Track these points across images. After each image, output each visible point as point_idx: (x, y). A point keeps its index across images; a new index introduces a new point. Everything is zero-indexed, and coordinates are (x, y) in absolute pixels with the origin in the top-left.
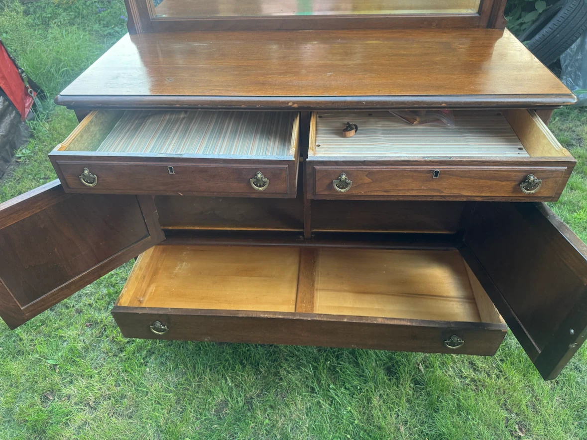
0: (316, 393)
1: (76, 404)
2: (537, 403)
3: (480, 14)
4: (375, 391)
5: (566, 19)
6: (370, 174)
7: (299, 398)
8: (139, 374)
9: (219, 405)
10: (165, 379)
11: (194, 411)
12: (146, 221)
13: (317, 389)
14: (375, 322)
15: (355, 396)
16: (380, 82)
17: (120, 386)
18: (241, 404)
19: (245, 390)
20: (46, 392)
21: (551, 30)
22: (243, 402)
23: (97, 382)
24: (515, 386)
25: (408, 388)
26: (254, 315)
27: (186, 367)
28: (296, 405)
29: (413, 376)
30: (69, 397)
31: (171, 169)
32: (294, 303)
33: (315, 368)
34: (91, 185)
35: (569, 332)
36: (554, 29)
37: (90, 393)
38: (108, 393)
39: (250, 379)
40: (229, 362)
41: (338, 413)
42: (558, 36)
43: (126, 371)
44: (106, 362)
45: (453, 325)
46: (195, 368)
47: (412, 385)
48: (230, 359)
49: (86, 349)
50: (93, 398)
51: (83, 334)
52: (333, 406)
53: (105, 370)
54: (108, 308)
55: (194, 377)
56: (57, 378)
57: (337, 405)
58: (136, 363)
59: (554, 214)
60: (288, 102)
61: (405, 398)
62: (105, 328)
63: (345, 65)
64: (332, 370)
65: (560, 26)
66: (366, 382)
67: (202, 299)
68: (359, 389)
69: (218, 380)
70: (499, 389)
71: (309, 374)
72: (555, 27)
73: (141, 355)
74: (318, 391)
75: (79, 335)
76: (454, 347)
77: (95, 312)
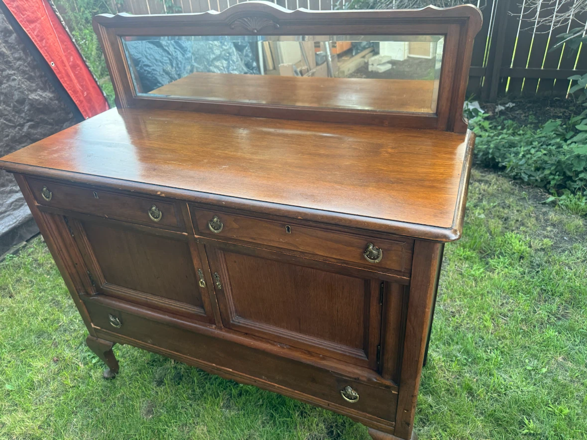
3: (437, 115)
6: (236, 220)
75: (43, 368)
76: (351, 401)
77: (67, 349)
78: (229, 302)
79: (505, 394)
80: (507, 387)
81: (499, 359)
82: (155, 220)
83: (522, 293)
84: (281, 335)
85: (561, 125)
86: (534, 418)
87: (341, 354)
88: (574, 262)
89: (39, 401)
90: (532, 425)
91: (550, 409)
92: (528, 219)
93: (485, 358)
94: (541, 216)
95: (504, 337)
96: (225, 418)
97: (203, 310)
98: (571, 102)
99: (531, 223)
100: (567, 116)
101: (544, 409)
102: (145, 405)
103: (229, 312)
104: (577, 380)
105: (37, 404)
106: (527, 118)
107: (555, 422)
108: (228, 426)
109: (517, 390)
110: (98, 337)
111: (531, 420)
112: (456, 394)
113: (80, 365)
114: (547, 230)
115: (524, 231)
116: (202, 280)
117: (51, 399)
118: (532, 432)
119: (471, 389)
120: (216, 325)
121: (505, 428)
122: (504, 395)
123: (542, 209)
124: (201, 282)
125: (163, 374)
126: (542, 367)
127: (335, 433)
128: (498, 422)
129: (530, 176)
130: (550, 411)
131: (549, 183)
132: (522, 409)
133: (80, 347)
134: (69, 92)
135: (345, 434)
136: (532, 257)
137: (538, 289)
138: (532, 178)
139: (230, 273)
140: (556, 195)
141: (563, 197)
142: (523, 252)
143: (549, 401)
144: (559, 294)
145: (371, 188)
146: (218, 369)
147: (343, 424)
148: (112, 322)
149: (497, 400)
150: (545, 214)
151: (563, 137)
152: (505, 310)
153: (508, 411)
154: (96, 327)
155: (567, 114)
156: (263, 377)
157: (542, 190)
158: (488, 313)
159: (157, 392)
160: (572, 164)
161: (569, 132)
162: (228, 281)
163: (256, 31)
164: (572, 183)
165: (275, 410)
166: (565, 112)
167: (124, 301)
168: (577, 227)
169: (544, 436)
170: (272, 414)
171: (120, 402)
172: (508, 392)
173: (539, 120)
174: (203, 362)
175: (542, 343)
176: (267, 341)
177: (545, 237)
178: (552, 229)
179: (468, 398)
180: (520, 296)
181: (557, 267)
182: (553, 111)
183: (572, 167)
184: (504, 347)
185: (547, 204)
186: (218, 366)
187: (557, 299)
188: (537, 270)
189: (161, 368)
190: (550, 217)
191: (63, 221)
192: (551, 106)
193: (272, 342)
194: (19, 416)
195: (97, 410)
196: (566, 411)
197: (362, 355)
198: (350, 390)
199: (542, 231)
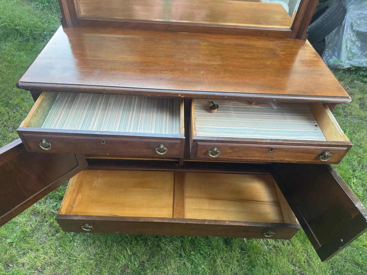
0: (183, 257)
1: (28, 269)
2: (310, 260)
3: (292, 30)
4: (218, 255)
5: (331, 14)
6: (232, 148)
7: (172, 261)
8: (70, 248)
9: (123, 267)
10: (87, 251)
11: (107, 271)
12: (76, 157)
13: (183, 255)
14: (225, 224)
15: (206, 259)
16: (235, 81)
17: (57, 256)
18: (137, 266)
19: (139, 257)
20: (7, 262)
21: (322, 21)
22: (138, 265)
23: (42, 254)
24: (298, 250)
25: (237, 253)
26: (150, 221)
27: (101, 242)
28: (171, 266)
29: (240, 245)
30: (23, 265)
31: (103, 141)
32: (172, 207)
33: (182, 242)
34: (47, 149)
35: (340, 240)
36: (324, 20)
37: (38, 262)
38: (50, 261)
39: (142, 250)
40: (128, 238)
41: (196, 270)
42: (326, 24)
43: (61, 246)
44: (47, 240)
45: (269, 225)
46: (106, 242)
47: (239, 251)
48: (128, 236)
49: (33, 231)
50: (40, 265)
51: (30, 220)
52: (193, 265)
53: (47, 246)
54: (46, 202)
55: (106, 249)
56: (14, 252)
57: (195, 264)
58: (67, 240)
59: (336, 171)
60: (178, 94)
61: (236, 259)
62: (45, 216)
63: (211, 65)
64: (192, 242)
65: (327, 19)
66: (212, 249)
67: (113, 205)
68: (209, 254)
69: (122, 251)
70: (289, 252)
71: (178, 245)
72: (324, 19)
73: (70, 235)
74: (184, 256)
75: (27, 221)
76: (269, 236)
89: (41, 241)
113: (55, 212)
117: (50, 238)
194: (32, 255)
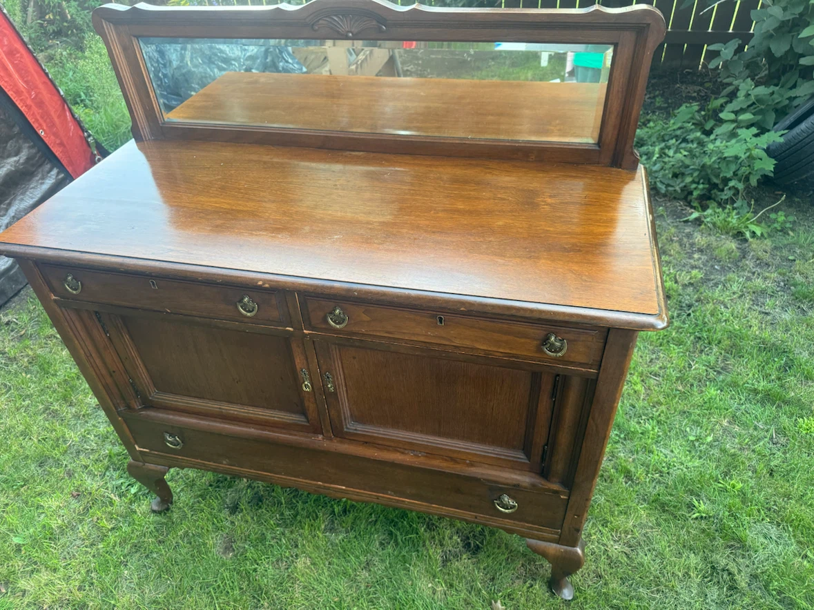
3: (599, 147)
6: (367, 311)
30: (24, 592)
44: (79, 553)
49: (62, 529)
51: (66, 507)
54: (105, 474)
75: (60, 507)
76: (507, 511)
77: (88, 477)
78: (343, 408)
79: (668, 473)
80: (670, 464)
81: (656, 431)
82: (249, 314)
83: (674, 344)
84: (415, 441)
85: (698, 111)
86: (704, 499)
87: (494, 457)
88: (730, 298)
89: (68, 553)
90: (702, 507)
91: (720, 485)
92: (670, 245)
93: (640, 432)
94: (685, 240)
95: (659, 403)
96: (331, 544)
97: (303, 417)
98: (706, 75)
99: (674, 250)
100: (703, 96)
101: (714, 486)
102: (219, 542)
103: (343, 419)
104: (747, 446)
105: (65, 558)
106: (653, 100)
107: (729, 501)
108: (337, 554)
109: (682, 467)
110: (145, 462)
111: (701, 502)
112: (612, 480)
113: (114, 498)
114: (693, 258)
115: (666, 262)
116: (306, 383)
117: (85, 549)
118: (704, 515)
119: (629, 472)
120: (323, 434)
121: (673, 514)
122: (667, 475)
123: (685, 229)
124: (305, 385)
125: (237, 497)
126: (706, 436)
127: (472, 545)
128: (663, 507)
129: (668, 185)
130: (721, 487)
131: (691, 193)
132: (689, 489)
133: (108, 474)
134: (10, 93)
135: (486, 545)
136: (680, 295)
137: (692, 338)
138: (670, 189)
139: (346, 371)
140: (700, 209)
141: (709, 211)
142: (669, 290)
143: (719, 476)
144: (716, 342)
145: (543, 261)
146: (325, 488)
147: (482, 533)
148: (169, 442)
149: (659, 482)
150: (689, 236)
151: (702, 128)
152: (655, 368)
153: (674, 493)
154: (142, 449)
155: (703, 94)
156: (389, 492)
157: (682, 203)
158: (636, 374)
159: (232, 523)
160: (719, 168)
161: (708, 120)
162: (343, 381)
163: (350, 35)
164: (719, 193)
165: (394, 526)
166: (700, 90)
167: (186, 414)
168: (730, 252)
169: (717, 519)
170: (391, 531)
171: (185, 541)
172: (671, 471)
173: (668, 103)
174: (304, 481)
175: (702, 406)
176: (396, 450)
177: (694, 267)
178: (700, 256)
179: (626, 483)
180: (672, 349)
181: (710, 306)
182: (685, 89)
183: (720, 173)
184: (660, 415)
185: (691, 222)
186: (326, 485)
187: (715, 349)
188: (688, 312)
189: (232, 490)
190: (697, 240)
191: (94, 317)
192: (682, 83)
193: (401, 450)
194: (44, 577)
195: (155, 555)
196: (739, 486)
197: (522, 457)
198: (506, 499)
199: (688, 260)
